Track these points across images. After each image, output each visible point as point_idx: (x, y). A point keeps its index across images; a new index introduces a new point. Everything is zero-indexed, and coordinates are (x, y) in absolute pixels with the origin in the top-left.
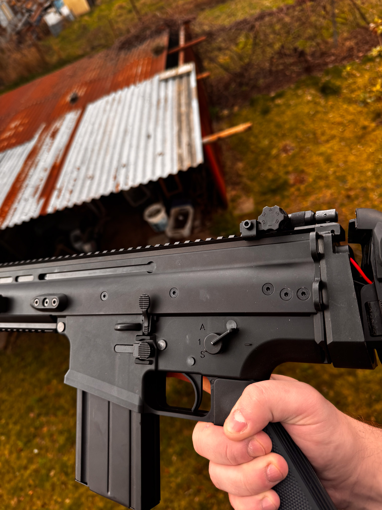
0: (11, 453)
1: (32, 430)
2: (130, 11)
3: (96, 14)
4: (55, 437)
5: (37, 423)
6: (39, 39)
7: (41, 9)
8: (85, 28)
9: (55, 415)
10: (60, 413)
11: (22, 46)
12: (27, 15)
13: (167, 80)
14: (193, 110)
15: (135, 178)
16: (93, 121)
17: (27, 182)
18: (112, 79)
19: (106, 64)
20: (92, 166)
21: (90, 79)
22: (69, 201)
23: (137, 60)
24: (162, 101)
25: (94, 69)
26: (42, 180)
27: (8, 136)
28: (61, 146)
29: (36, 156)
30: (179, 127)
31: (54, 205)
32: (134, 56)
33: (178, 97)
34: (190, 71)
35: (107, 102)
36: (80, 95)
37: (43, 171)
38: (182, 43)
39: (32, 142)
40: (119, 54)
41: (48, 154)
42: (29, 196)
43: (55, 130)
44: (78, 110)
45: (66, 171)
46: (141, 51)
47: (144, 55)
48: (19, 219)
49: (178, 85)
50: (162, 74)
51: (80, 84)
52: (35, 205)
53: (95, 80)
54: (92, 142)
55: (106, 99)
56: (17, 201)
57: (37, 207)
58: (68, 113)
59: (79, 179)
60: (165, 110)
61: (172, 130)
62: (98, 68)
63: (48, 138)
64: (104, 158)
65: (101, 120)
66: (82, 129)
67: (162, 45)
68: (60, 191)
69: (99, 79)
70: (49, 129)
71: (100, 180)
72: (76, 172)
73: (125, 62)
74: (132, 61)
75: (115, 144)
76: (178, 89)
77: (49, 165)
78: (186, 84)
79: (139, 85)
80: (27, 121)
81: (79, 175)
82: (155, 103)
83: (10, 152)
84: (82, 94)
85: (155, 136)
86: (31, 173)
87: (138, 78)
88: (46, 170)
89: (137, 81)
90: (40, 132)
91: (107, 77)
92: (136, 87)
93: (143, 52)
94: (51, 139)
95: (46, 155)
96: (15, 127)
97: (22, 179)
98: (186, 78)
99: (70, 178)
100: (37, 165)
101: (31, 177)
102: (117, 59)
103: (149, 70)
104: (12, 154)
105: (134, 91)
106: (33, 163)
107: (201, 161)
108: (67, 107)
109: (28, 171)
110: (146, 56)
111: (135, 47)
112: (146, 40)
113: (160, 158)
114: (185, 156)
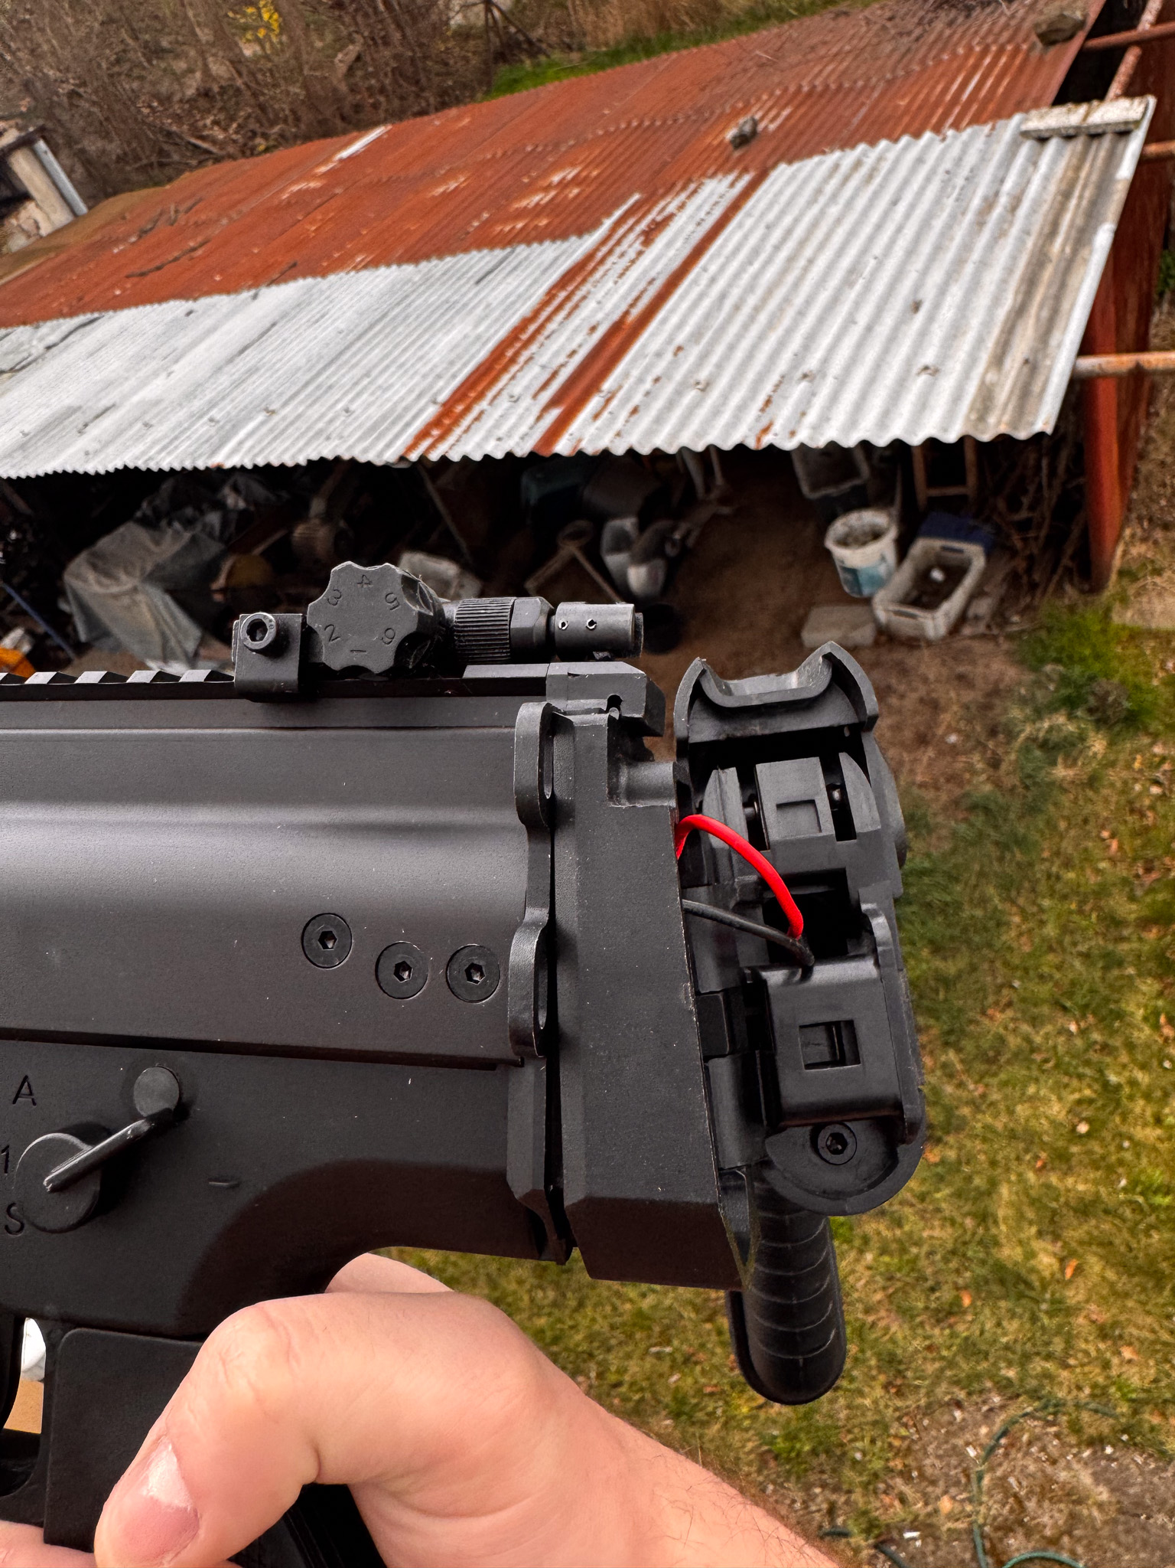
13: (1046, 135)
14: (1091, 252)
15: (825, 418)
16: (771, 217)
17: (534, 348)
18: (876, 94)
19: (879, 43)
20: (720, 350)
21: (811, 82)
22: (618, 434)
23: (978, 49)
24: (1003, 200)
25: (836, 55)
26: (573, 353)
27: (532, 204)
28: (659, 267)
29: (584, 281)
30: (1020, 298)
31: (577, 435)
32: (973, 30)
33: (1059, 198)
34: (1137, 123)
35: (836, 167)
36: (766, 127)
37: (586, 330)
38: (1148, 17)
39: (586, 237)
40: (930, 15)
41: (616, 283)
42: (527, 388)
43: (659, 218)
44: (745, 170)
45: (644, 346)
46: (1003, 20)
47: (1006, 35)
48: (479, 445)
49: (1075, 161)
50: (1034, 113)
51: (778, 92)
52: (531, 419)
53: (827, 87)
54: (746, 278)
55: (837, 154)
56: (490, 395)
57: (531, 428)
58: (713, 175)
59: (669, 378)
60: (1000, 234)
61: (996, 301)
62: (850, 52)
63: (632, 236)
64: (762, 337)
65: (797, 221)
66: (733, 232)
67: (1078, 15)
68: (608, 401)
69: (840, 86)
70: (645, 209)
71: (725, 398)
72: (669, 356)
73: (940, 45)
74: (961, 51)
75: (809, 302)
76: (1070, 174)
77: (608, 315)
78: (1099, 162)
79: (950, 133)
80: (595, 173)
81: (673, 365)
82: (976, 202)
83: (522, 250)
84: (772, 127)
85: (937, 306)
86: (551, 326)
87: (957, 110)
88: (593, 329)
89: (951, 120)
90: (618, 214)
91: (864, 87)
92: (938, 138)
93: (1006, 26)
94: (642, 238)
95: (610, 284)
96: (560, 182)
97: (524, 337)
98: (1106, 142)
99: (647, 370)
100: (576, 307)
101: (548, 337)
102: (918, 32)
103: (1001, 90)
104: (526, 258)
105: (928, 147)
106: (568, 298)
107: (1046, 423)
108: (716, 154)
109: (549, 319)
110: (1010, 39)
111: (986, 4)
113: (923, 378)
114: (1003, 394)
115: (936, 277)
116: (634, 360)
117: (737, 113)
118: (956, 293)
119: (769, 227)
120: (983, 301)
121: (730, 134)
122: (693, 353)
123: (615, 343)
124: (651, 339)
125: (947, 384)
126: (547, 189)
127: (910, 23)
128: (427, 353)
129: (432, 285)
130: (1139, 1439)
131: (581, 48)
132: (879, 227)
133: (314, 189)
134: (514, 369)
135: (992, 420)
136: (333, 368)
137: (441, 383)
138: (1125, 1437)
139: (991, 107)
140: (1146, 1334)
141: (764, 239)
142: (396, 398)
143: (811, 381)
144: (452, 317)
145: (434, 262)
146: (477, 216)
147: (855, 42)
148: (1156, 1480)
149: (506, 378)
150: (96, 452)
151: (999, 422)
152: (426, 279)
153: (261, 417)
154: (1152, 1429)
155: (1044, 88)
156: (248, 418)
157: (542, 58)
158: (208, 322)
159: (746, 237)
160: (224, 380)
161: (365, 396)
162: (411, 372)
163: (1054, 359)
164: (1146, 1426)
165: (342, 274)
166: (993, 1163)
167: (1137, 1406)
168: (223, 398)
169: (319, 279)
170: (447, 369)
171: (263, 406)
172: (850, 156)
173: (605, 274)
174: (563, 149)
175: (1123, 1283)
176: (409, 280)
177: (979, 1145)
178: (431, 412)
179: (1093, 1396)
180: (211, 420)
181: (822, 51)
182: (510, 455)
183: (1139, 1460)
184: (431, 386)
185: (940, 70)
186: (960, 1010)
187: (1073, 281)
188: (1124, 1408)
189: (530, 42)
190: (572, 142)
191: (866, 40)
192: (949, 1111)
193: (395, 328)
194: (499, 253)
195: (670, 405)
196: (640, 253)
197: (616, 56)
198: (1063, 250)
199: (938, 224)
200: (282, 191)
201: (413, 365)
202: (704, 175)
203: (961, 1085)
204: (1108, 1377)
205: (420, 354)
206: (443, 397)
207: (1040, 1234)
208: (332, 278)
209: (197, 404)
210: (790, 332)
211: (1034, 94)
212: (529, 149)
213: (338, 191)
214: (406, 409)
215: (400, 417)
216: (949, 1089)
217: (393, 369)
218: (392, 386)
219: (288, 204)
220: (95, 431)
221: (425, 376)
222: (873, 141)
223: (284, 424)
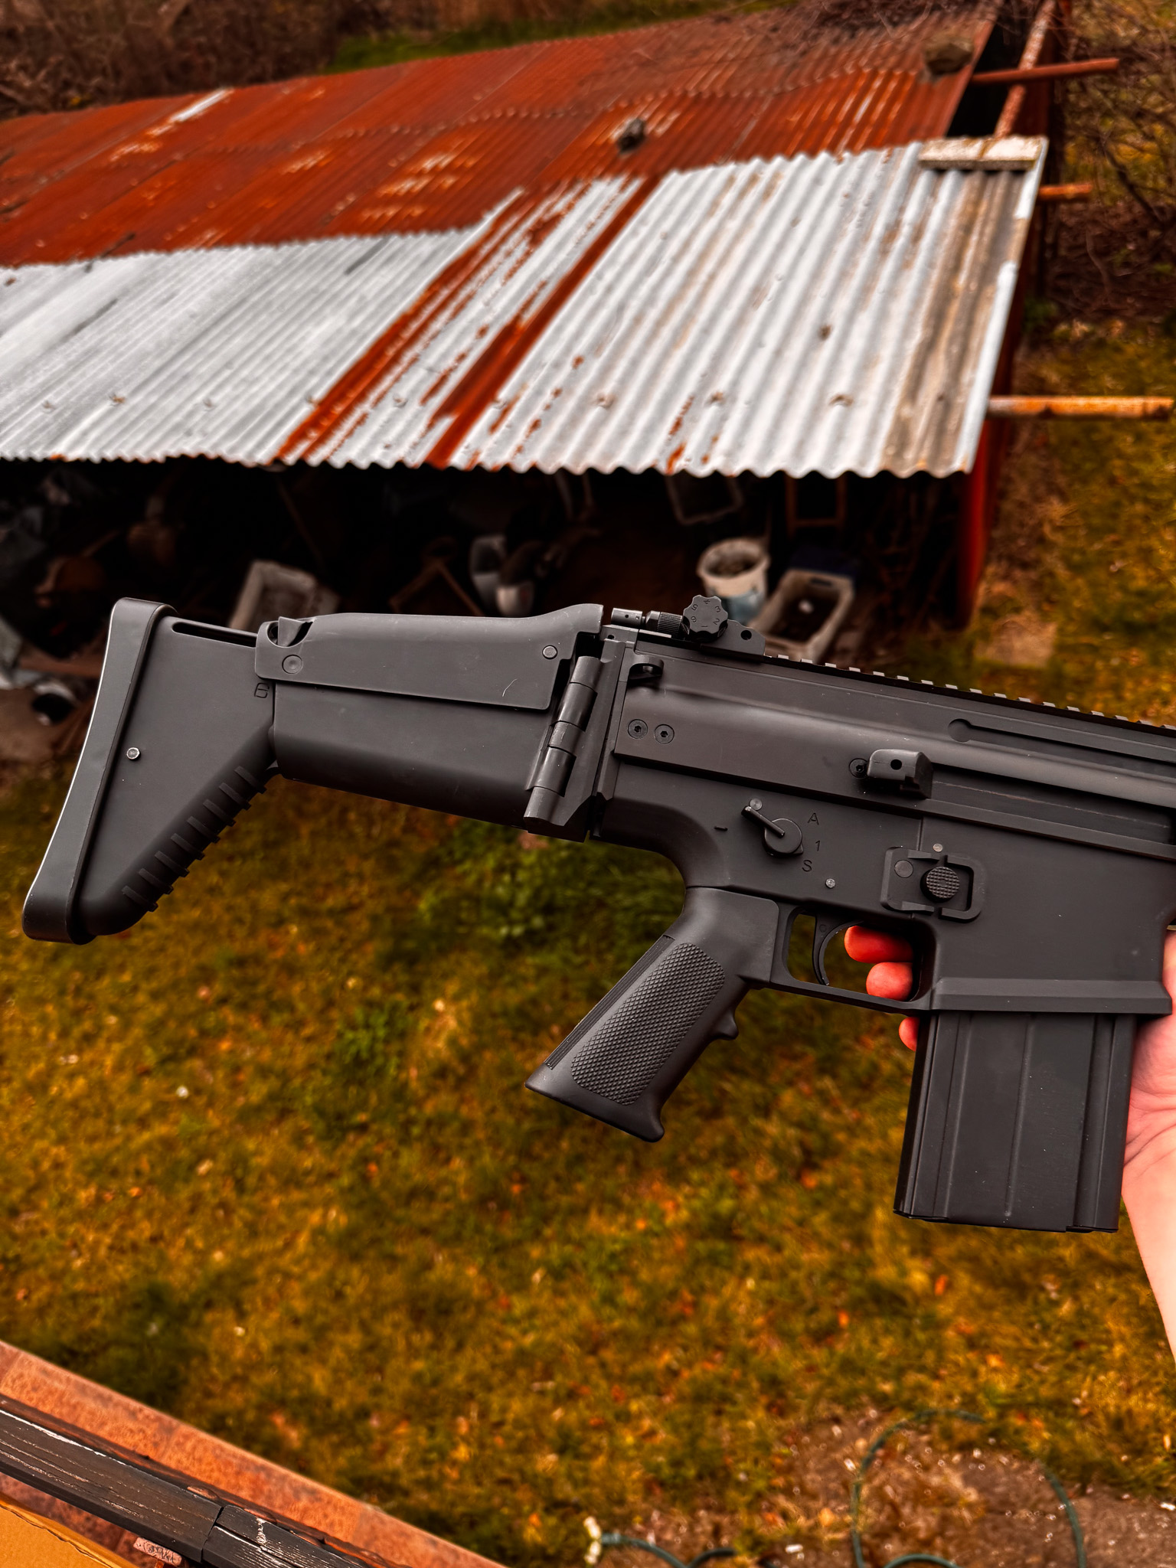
0: (119, 1068)
1: (193, 1032)
4: (242, 1077)
5: (211, 1020)
9: (265, 1019)
10: (277, 1019)
13: (944, 166)
14: (995, 291)
15: (738, 445)
16: (666, 226)
17: (417, 348)
18: (765, 107)
19: (762, 55)
20: (622, 365)
21: (697, 87)
22: (520, 450)
23: (867, 71)
24: (905, 230)
25: (721, 61)
26: (462, 357)
27: (403, 191)
28: (550, 270)
29: (468, 279)
30: (930, 331)
31: (473, 447)
32: (858, 52)
33: (961, 233)
34: (1031, 163)
35: (731, 180)
36: (653, 132)
37: (474, 333)
38: (1029, 57)
39: (467, 232)
40: (814, 31)
41: (504, 284)
42: (413, 392)
43: (547, 217)
44: (634, 175)
45: (541, 354)
46: (888, 44)
47: (892, 60)
48: (364, 452)
49: (973, 196)
50: (932, 142)
51: (664, 95)
52: (421, 426)
53: (713, 96)
54: (644, 290)
55: (731, 167)
56: (373, 396)
57: (423, 436)
58: (601, 177)
59: (571, 392)
60: (905, 264)
61: (906, 333)
62: (733, 60)
63: (517, 235)
64: (666, 355)
65: (695, 232)
66: (626, 240)
67: (966, 46)
68: (505, 412)
69: (727, 96)
70: (529, 206)
71: (632, 417)
72: (568, 368)
73: (825, 63)
74: (849, 70)
75: (714, 319)
76: (970, 209)
77: (497, 318)
78: (997, 199)
79: (846, 155)
80: (471, 163)
81: (573, 379)
82: (878, 230)
83: (395, 241)
84: (661, 131)
85: (846, 334)
86: (436, 325)
87: (850, 132)
88: (483, 332)
89: (844, 142)
90: (500, 209)
91: (753, 98)
92: (834, 159)
93: (893, 49)
94: (528, 239)
95: (497, 285)
96: (434, 170)
97: (407, 334)
98: (1003, 180)
99: (546, 380)
100: (461, 307)
101: (434, 337)
102: (802, 46)
103: (893, 116)
104: (400, 250)
105: (824, 168)
106: (452, 296)
107: (964, 461)
108: (602, 154)
109: (433, 317)
110: (898, 64)
111: (871, 25)
112: (918, 12)
113: (838, 408)
114: (919, 429)
115: (844, 303)
116: (530, 370)
117: (619, 114)
118: (864, 322)
119: (667, 237)
120: (892, 332)
121: (616, 134)
122: (594, 367)
123: (508, 349)
124: (547, 348)
125: (862, 416)
126: (420, 174)
127: (794, 37)
128: (295, 346)
129: (295, 271)
130: (1005, 1441)
131: (432, 26)
132: (780, 247)
133: (148, 155)
134: (398, 370)
135: (909, 455)
136: (187, 356)
137: (314, 381)
138: (991, 1440)
139: (885, 132)
140: (1009, 1343)
141: (661, 249)
142: (264, 394)
143: (721, 405)
144: (321, 309)
145: (296, 247)
146: (342, 198)
147: (739, 50)
148: (1019, 1478)
149: (388, 380)
151: (916, 460)
152: (288, 262)
153: (107, 405)
154: (1017, 1432)
155: (937, 118)
156: (91, 406)
157: (391, 33)
158: (33, 294)
159: (641, 246)
160: (58, 362)
161: (228, 389)
162: (280, 366)
163: (967, 397)
164: (1011, 1430)
165: (190, 252)
166: (869, 1187)
167: (1003, 1411)
168: (60, 381)
169: (163, 256)
170: (319, 365)
171: (110, 391)
172: (745, 170)
173: (491, 274)
174: (433, 133)
175: (990, 1295)
176: (268, 265)
177: (855, 1170)
178: (305, 411)
179: (963, 1404)
180: (48, 406)
182: (400, 465)
183: (1004, 1460)
184: (303, 382)
185: (830, 89)
186: (836, 1038)
187: (980, 318)
188: (991, 1413)
189: (377, 14)
190: (442, 128)
191: (748, 51)
192: (825, 1137)
193: (256, 317)
194: (369, 242)
195: (574, 421)
196: (528, 254)
197: (469, 39)
198: (967, 288)
199: (842, 248)
200: (110, 151)
201: (281, 358)
202: (590, 174)
203: (837, 1111)
204: (976, 1385)
205: (287, 346)
206: (319, 395)
207: (913, 1253)
208: (179, 255)
209: (28, 386)
210: (696, 350)
211: (928, 122)
212: (395, 129)
213: (178, 156)
214: (278, 406)
215: (270, 415)
216: (826, 1115)
217: (257, 361)
218: (257, 380)
219: (118, 168)
221: (296, 371)
222: (768, 156)
223: (134, 415)
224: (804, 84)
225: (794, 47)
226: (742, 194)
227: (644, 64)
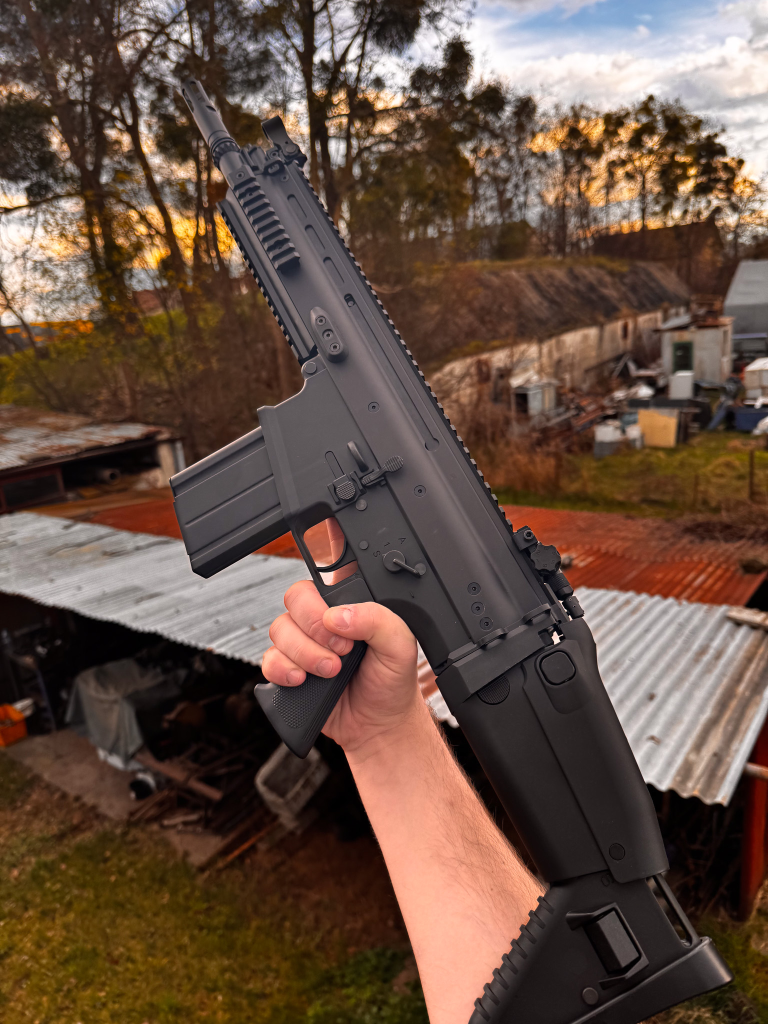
2: (740, 477)
3: (679, 457)
6: (569, 450)
7: (600, 413)
8: (648, 469)
11: (538, 450)
12: (573, 412)
13: (741, 622)
18: (643, 566)
19: (648, 540)
21: (607, 547)
23: (705, 561)
24: (711, 652)
30: (716, 713)
32: (703, 550)
33: (746, 661)
35: (614, 600)
36: (577, 564)
40: (680, 534)
46: (720, 551)
47: (721, 559)
49: (756, 642)
50: (735, 608)
51: (587, 547)
53: (615, 554)
55: (616, 593)
60: (708, 670)
61: (701, 710)
62: (631, 539)
69: (622, 556)
73: (683, 552)
74: (696, 558)
76: (753, 649)
79: (685, 603)
82: (695, 647)
84: (582, 564)
85: (664, 701)
87: (689, 591)
89: (686, 594)
91: (638, 560)
92: (677, 603)
93: (722, 554)
102: (671, 540)
103: (716, 588)
105: (670, 606)
107: (724, 798)
110: (725, 562)
111: (713, 538)
112: (741, 538)
113: (650, 744)
114: (699, 770)
115: (666, 683)
118: (676, 698)
120: (692, 708)
125: (665, 752)
127: (668, 534)
132: (635, 642)
135: (690, 785)
139: (710, 595)
147: (635, 535)
150: (142, 618)
151: (694, 788)
153: (245, 630)
155: (741, 595)
156: (238, 628)
160: (232, 601)
163: (733, 758)
168: (228, 611)
171: (251, 623)
172: (623, 597)
180: (217, 622)
181: (616, 533)
185: (682, 566)
187: (750, 713)
191: (640, 536)
198: (744, 693)
199: (672, 652)
209: (212, 609)
211: (736, 596)
220: (147, 605)
222: (639, 591)
223: (258, 638)
224: (668, 559)
225: (666, 539)
226: (619, 608)
227: (581, 530)
